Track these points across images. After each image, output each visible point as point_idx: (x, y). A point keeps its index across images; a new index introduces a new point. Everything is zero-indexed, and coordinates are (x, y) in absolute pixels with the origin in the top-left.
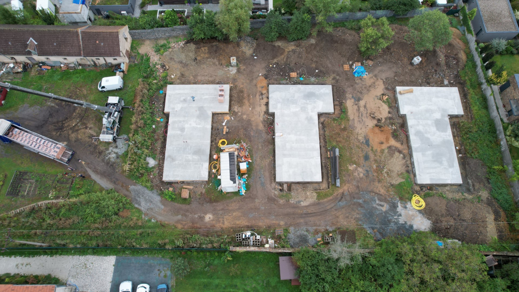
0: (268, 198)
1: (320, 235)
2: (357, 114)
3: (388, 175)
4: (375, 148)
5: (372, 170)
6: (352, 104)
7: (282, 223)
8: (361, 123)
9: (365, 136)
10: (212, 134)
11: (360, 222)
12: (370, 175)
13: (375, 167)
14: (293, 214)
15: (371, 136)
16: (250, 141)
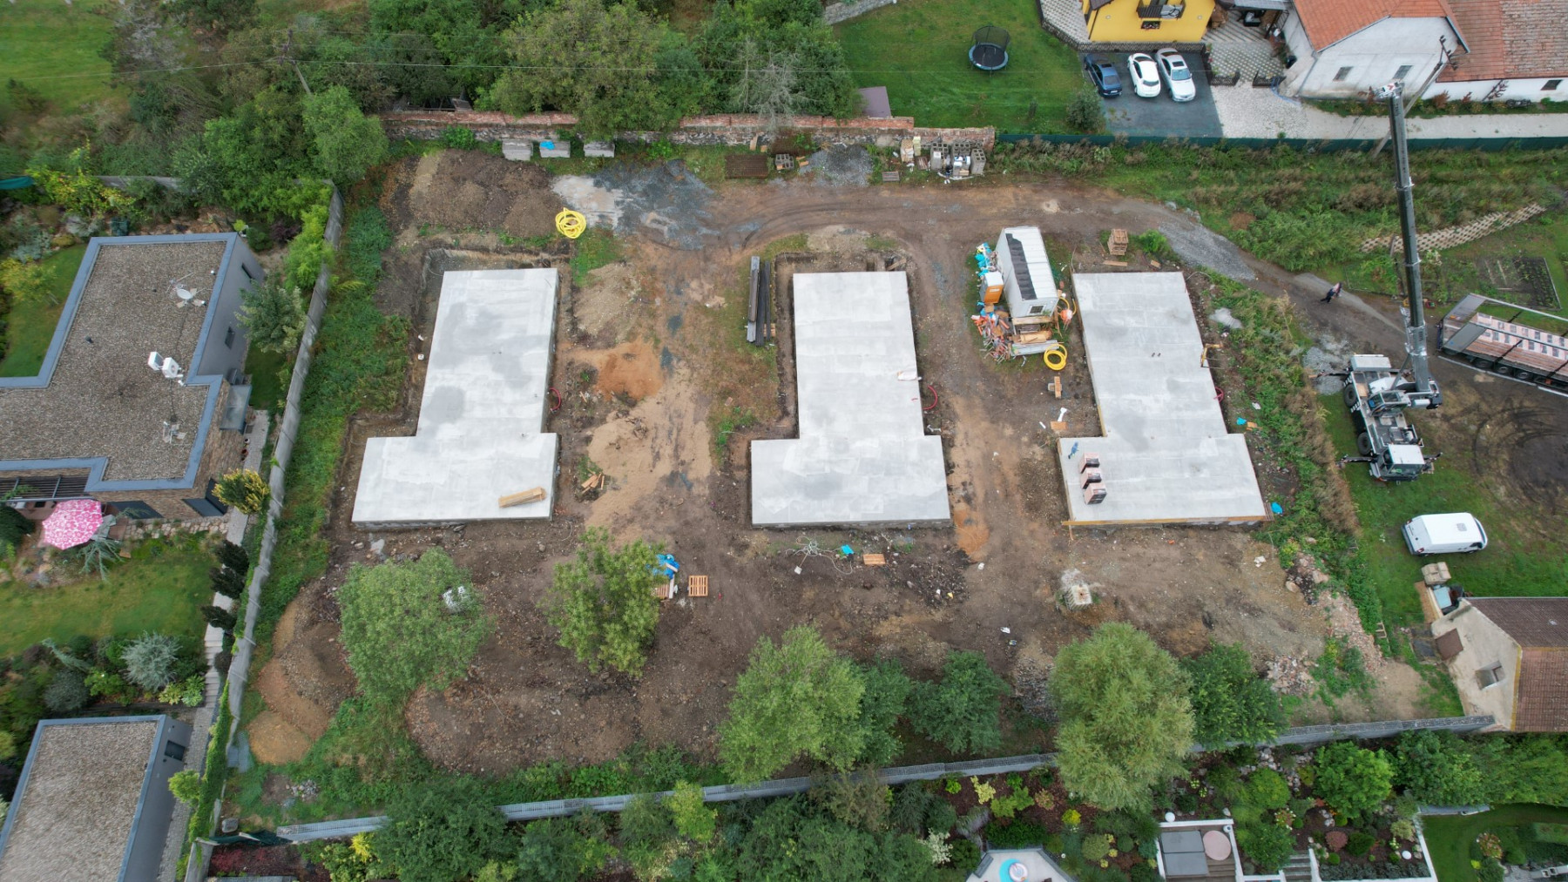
0: (921, 241)
1: (801, 171)
2: (684, 436)
3: (628, 283)
4: (651, 343)
5: (665, 294)
6: (693, 466)
7: (885, 194)
8: (675, 411)
9: (671, 376)
10: (1090, 383)
11: (711, 192)
12: (672, 283)
13: (658, 301)
14: (861, 210)
15: (654, 374)
16: (982, 366)
